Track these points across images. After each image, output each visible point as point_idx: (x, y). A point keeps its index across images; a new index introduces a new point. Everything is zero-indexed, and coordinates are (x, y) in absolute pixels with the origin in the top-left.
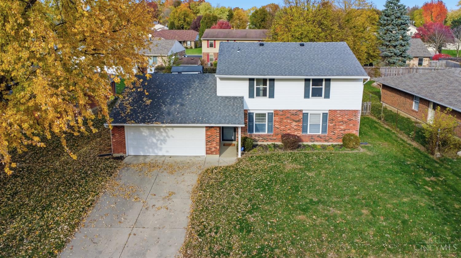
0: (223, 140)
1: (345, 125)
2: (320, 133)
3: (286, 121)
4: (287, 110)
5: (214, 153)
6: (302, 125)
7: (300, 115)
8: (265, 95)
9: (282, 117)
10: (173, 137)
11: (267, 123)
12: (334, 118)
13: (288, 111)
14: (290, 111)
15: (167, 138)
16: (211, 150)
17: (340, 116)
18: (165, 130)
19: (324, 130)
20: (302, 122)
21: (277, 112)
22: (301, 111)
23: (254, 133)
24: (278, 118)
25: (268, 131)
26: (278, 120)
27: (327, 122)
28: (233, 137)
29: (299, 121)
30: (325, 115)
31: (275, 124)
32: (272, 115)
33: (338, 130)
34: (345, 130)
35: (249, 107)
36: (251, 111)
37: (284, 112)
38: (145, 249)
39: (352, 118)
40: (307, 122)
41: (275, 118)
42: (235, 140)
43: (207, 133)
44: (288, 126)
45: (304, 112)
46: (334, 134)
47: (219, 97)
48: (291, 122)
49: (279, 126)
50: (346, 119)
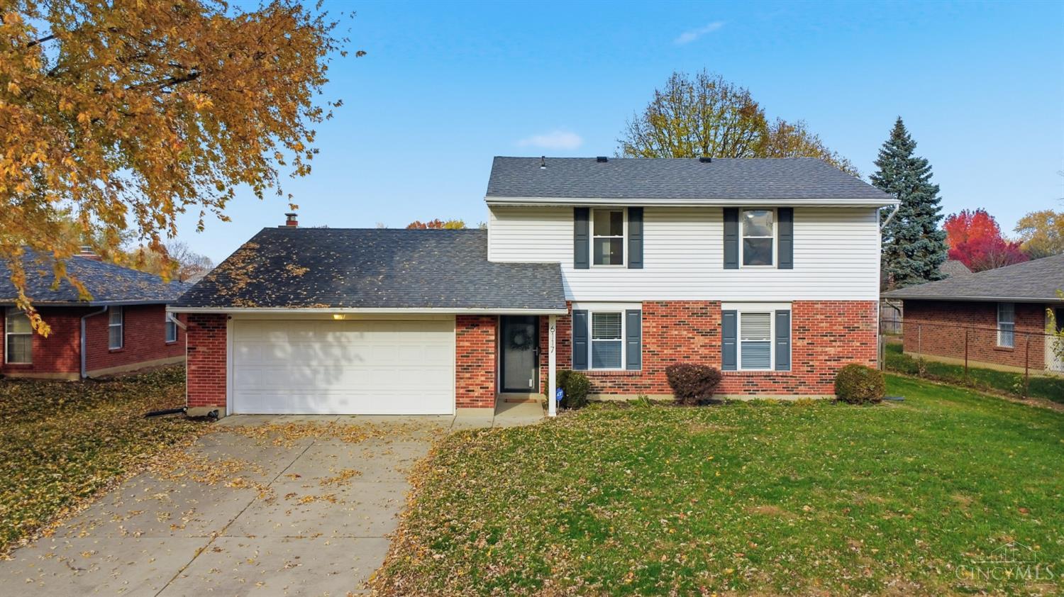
0: (503, 390)
1: (838, 344)
2: (772, 368)
3: (676, 333)
4: (679, 302)
5: (480, 404)
6: (720, 344)
7: (714, 317)
8: (616, 259)
9: (666, 321)
10: (361, 360)
11: (623, 340)
12: (808, 325)
13: (682, 305)
14: (687, 306)
15: (344, 363)
16: (471, 394)
17: (823, 317)
18: (338, 340)
19: (782, 361)
20: (719, 336)
21: (651, 308)
22: (716, 304)
23: (590, 369)
24: (654, 324)
25: (628, 364)
26: (655, 330)
27: (788, 336)
28: (531, 381)
29: (712, 332)
30: (782, 316)
31: (647, 341)
32: (639, 316)
33: (820, 358)
34: (839, 359)
35: (574, 293)
36: (581, 307)
37: (671, 308)
38: (247, 580)
39: (856, 325)
40: (735, 336)
41: (648, 324)
42: (536, 391)
43: (461, 344)
44: (683, 349)
45: (725, 307)
46: (809, 369)
47: (492, 264)
48: (690, 335)
49: (659, 349)
50: (842, 327)
